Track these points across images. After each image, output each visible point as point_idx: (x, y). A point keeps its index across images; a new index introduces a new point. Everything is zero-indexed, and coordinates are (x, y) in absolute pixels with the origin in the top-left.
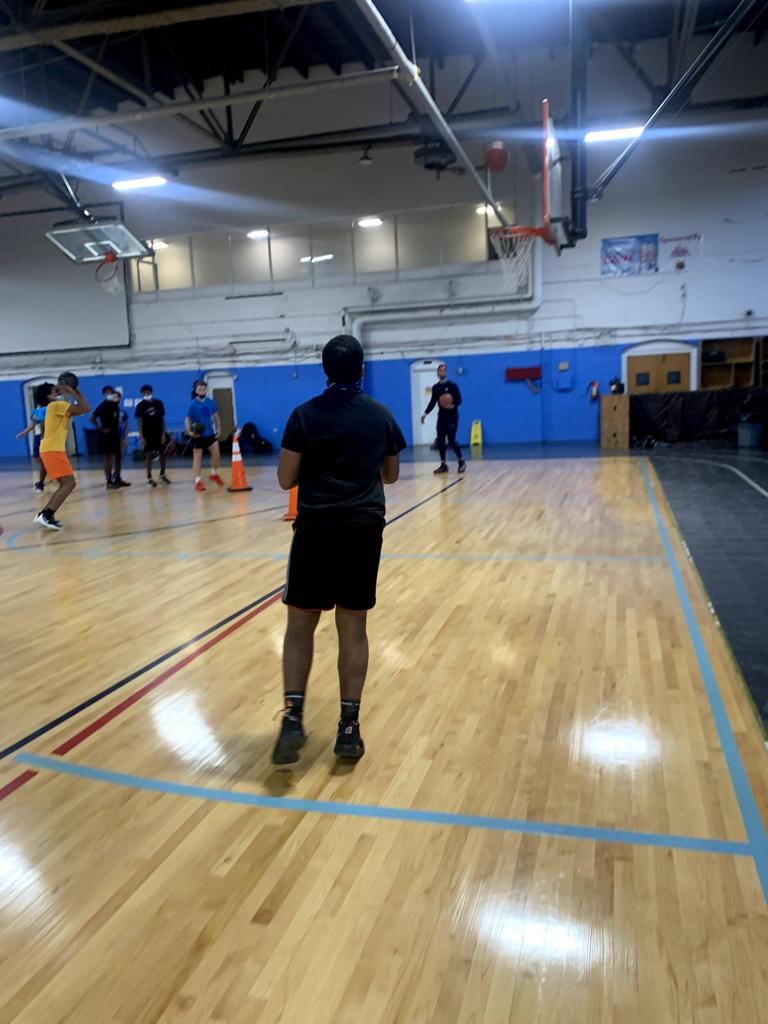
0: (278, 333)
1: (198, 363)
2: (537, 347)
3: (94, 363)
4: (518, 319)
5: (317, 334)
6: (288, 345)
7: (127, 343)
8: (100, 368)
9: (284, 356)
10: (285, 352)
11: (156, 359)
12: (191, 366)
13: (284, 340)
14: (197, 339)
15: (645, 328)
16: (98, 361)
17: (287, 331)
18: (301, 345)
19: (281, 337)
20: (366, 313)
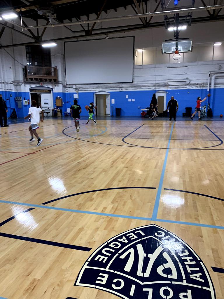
0: (184, 79)
1: (155, 88)
3: (120, 87)
5: (198, 80)
6: (188, 83)
7: (132, 81)
8: (122, 89)
9: (185, 86)
10: (186, 85)
11: (141, 87)
12: (153, 89)
13: (186, 81)
14: (156, 81)
16: (121, 87)
17: (187, 78)
18: (192, 83)
19: (185, 80)
20: (218, 73)
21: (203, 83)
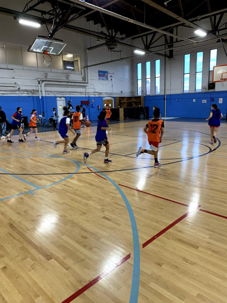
0: (12, 84)
2: (87, 96)
4: (83, 88)
5: (27, 86)
6: (17, 89)
9: (15, 93)
10: (15, 91)
15: (107, 93)
18: (21, 89)
19: (14, 86)
20: (46, 81)
21: (33, 90)
